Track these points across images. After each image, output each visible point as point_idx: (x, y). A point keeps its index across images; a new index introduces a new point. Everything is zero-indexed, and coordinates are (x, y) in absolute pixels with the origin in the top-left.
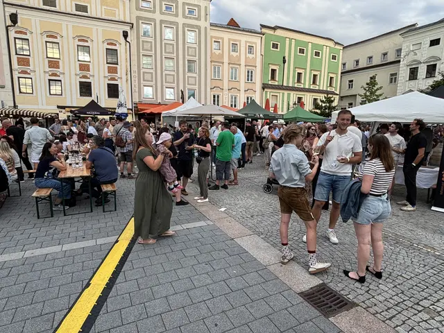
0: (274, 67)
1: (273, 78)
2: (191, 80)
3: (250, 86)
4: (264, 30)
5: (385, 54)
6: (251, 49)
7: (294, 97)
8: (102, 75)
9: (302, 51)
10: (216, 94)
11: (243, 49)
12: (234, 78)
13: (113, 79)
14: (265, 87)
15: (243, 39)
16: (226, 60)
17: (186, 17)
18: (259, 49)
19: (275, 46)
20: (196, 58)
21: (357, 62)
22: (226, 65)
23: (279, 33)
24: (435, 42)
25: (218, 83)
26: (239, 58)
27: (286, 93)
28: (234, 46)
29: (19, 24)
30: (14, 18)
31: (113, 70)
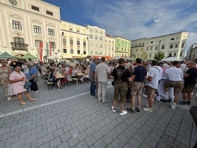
0: (117, 47)
1: (117, 49)
2: (101, 50)
3: (113, 51)
4: (115, 37)
5: (140, 44)
6: (113, 42)
7: (122, 54)
8: (82, 48)
9: (123, 43)
10: (106, 53)
11: (111, 42)
12: (109, 49)
13: (85, 50)
14: (116, 51)
15: (112, 40)
16: (108, 45)
17: (100, 34)
18: (115, 43)
19: (118, 41)
20: (102, 44)
21: (136, 45)
22: (108, 46)
23: (119, 38)
24: (152, 42)
25: (106, 51)
26: (110, 44)
27: (120, 53)
28: (110, 42)
29: (64, 35)
30: (63, 33)
31: (85, 47)
